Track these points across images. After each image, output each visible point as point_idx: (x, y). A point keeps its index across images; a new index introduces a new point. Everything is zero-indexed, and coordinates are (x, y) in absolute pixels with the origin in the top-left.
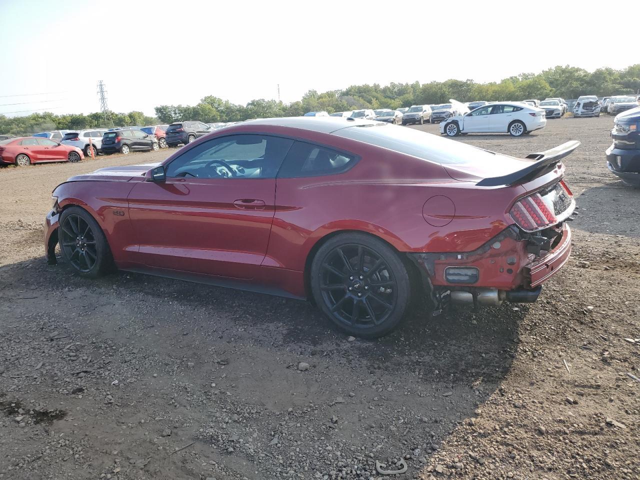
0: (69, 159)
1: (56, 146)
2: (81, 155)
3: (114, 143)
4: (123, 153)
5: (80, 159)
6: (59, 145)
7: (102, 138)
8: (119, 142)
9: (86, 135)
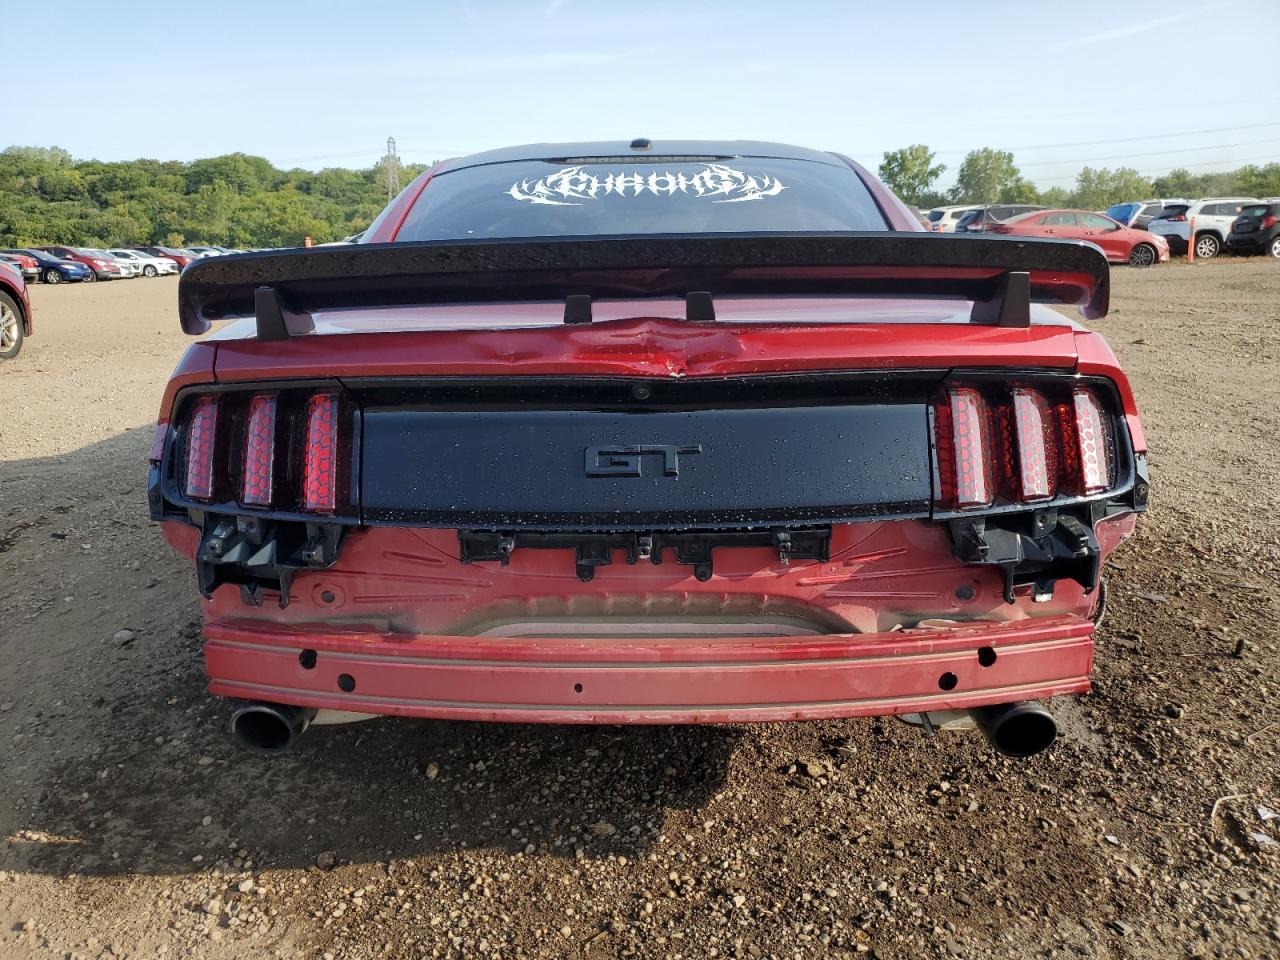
0: (1132, 258)
1: (1111, 231)
2: (1160, 252)
3: (1257, 229)
4: (1272, 255)
5: (1157, 260)
6: (1118, 228)
7: (1234, 218)
8: (1268, 229)
9: (1208, 210)
